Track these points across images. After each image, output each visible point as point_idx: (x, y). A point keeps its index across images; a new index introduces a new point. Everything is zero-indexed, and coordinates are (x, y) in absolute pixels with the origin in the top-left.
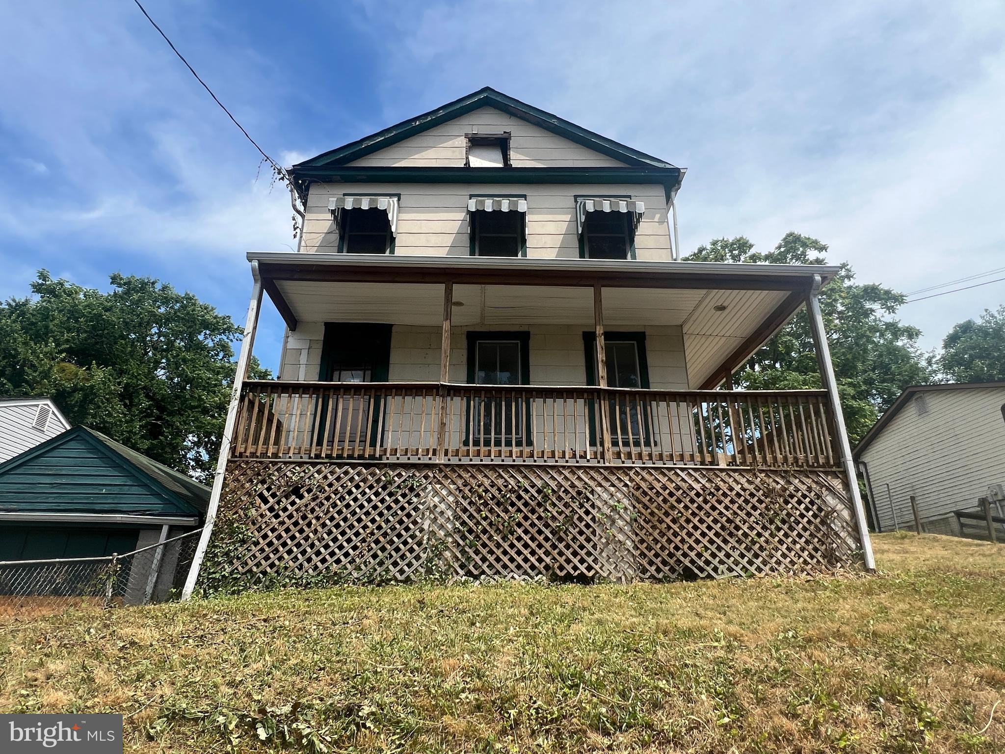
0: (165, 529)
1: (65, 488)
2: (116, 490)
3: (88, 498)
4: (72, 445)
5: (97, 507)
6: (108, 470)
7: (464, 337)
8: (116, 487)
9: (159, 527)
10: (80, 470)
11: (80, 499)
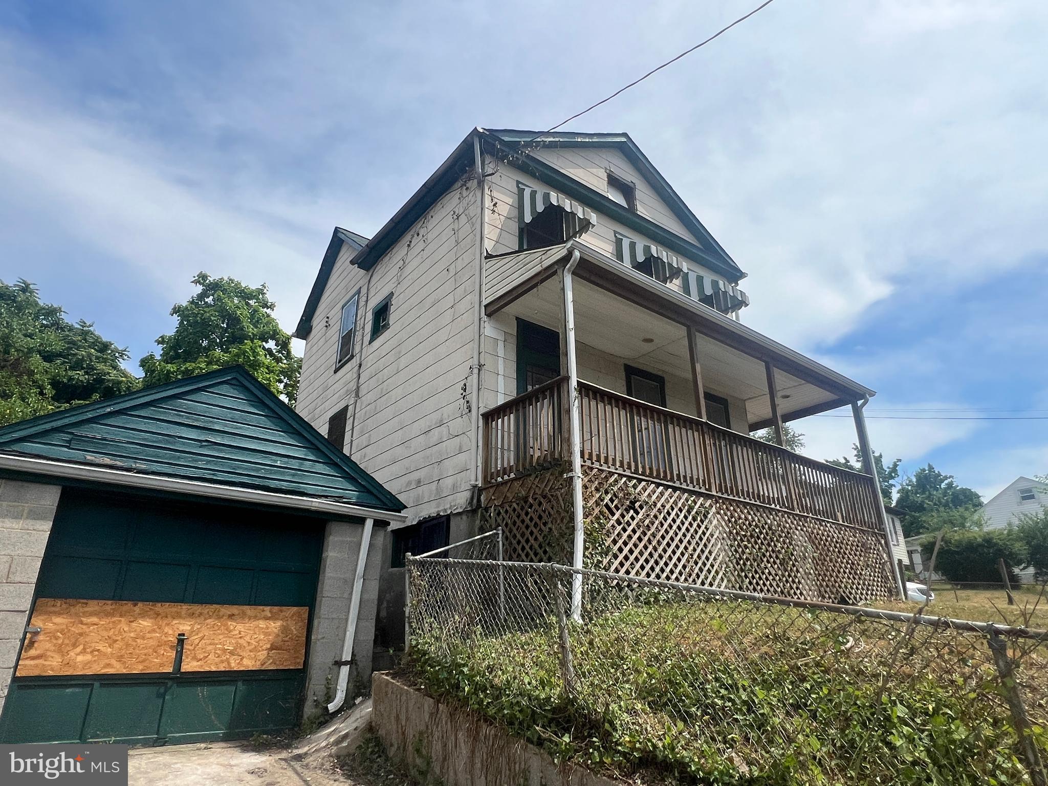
0: (369, 524)
1: (221, 451)
2: (295, 464)
3: (258, 470)
4: (225, 389)
5: (273, 484)
6: (280, 436)
7: (622, 368)
8: (294, 461)
9: (361, 521)
10: (240, 428)
11: (246, 469)
